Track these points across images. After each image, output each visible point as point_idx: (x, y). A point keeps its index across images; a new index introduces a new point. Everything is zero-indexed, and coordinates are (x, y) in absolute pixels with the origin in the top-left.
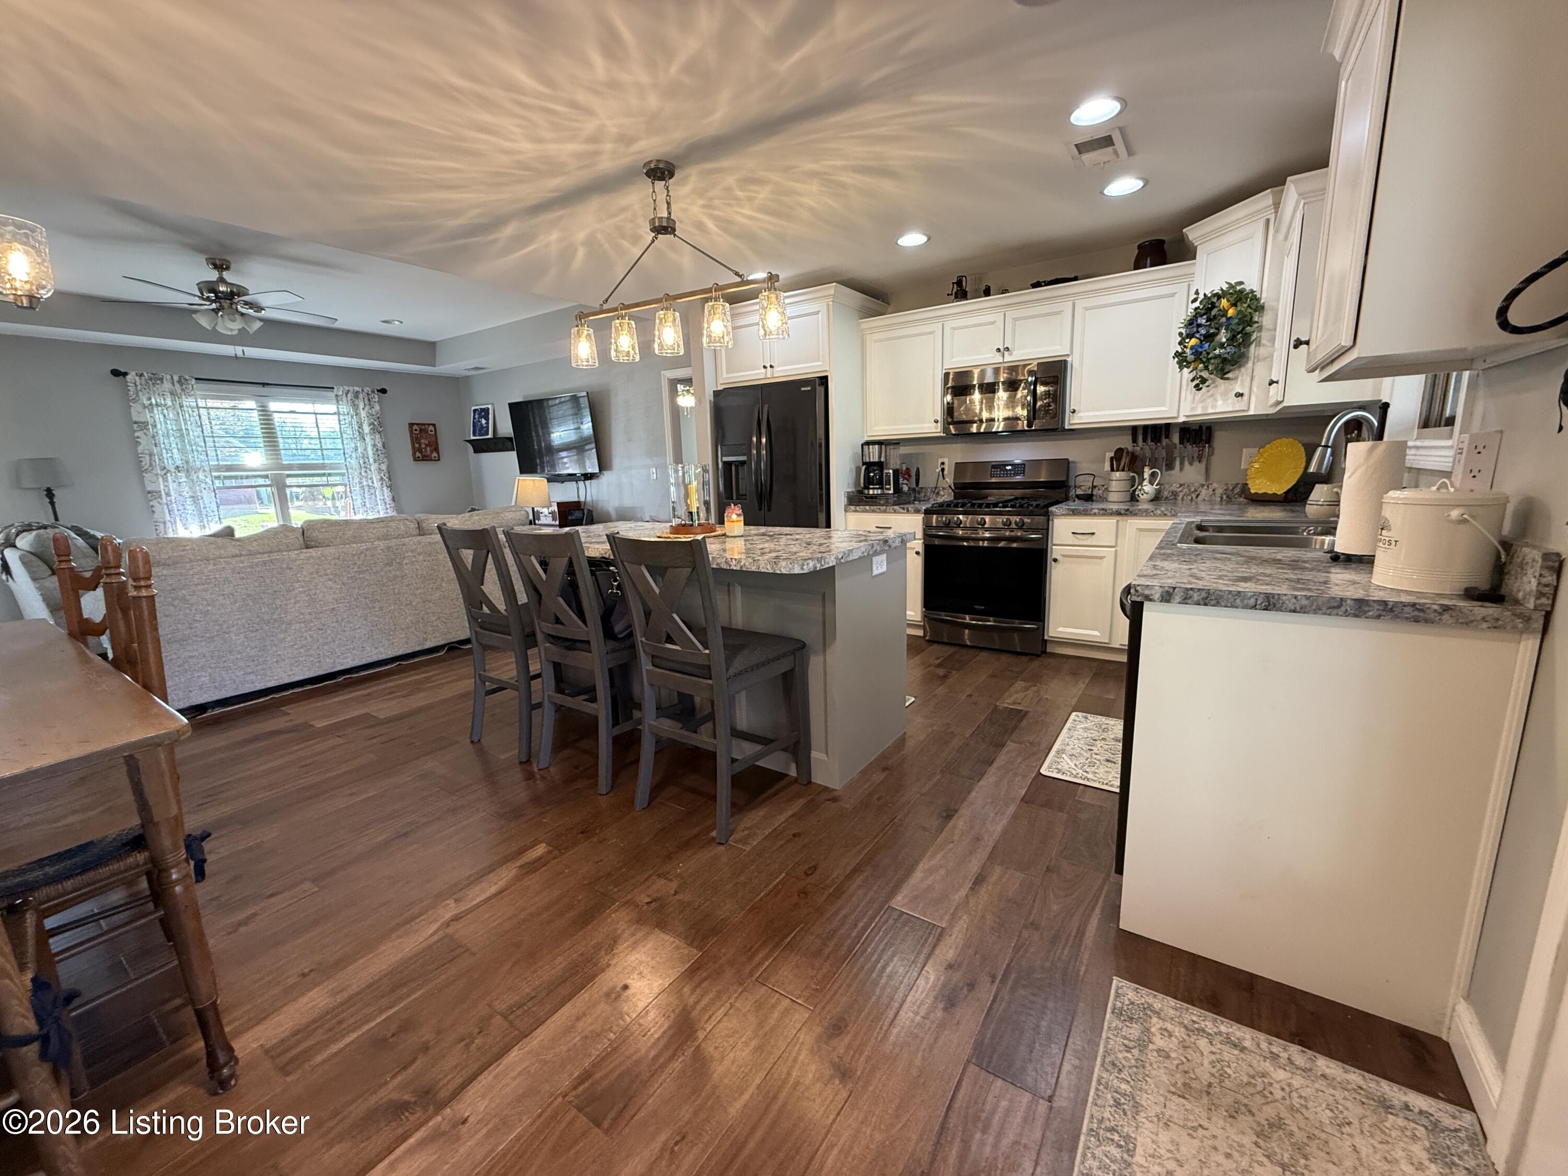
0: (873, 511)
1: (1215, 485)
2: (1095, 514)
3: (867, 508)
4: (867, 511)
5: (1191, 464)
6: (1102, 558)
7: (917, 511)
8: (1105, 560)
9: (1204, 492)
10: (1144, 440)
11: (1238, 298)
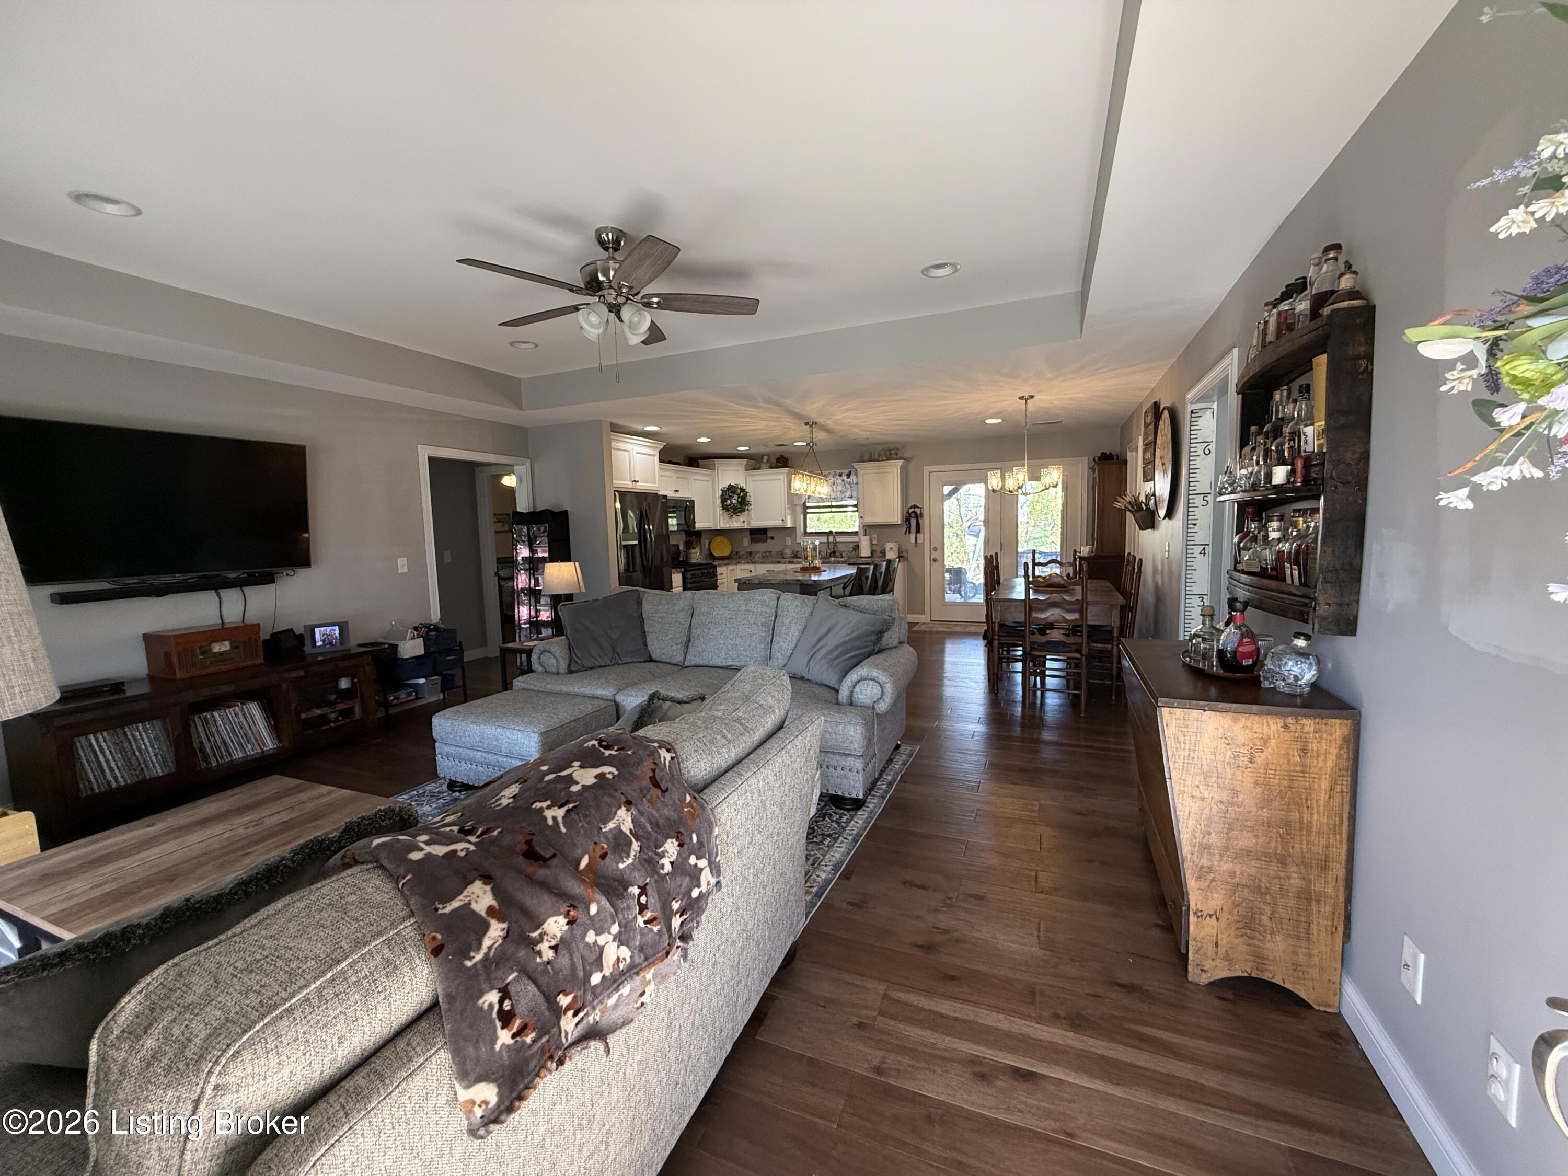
2: (723, 565)
11: (742, 490)
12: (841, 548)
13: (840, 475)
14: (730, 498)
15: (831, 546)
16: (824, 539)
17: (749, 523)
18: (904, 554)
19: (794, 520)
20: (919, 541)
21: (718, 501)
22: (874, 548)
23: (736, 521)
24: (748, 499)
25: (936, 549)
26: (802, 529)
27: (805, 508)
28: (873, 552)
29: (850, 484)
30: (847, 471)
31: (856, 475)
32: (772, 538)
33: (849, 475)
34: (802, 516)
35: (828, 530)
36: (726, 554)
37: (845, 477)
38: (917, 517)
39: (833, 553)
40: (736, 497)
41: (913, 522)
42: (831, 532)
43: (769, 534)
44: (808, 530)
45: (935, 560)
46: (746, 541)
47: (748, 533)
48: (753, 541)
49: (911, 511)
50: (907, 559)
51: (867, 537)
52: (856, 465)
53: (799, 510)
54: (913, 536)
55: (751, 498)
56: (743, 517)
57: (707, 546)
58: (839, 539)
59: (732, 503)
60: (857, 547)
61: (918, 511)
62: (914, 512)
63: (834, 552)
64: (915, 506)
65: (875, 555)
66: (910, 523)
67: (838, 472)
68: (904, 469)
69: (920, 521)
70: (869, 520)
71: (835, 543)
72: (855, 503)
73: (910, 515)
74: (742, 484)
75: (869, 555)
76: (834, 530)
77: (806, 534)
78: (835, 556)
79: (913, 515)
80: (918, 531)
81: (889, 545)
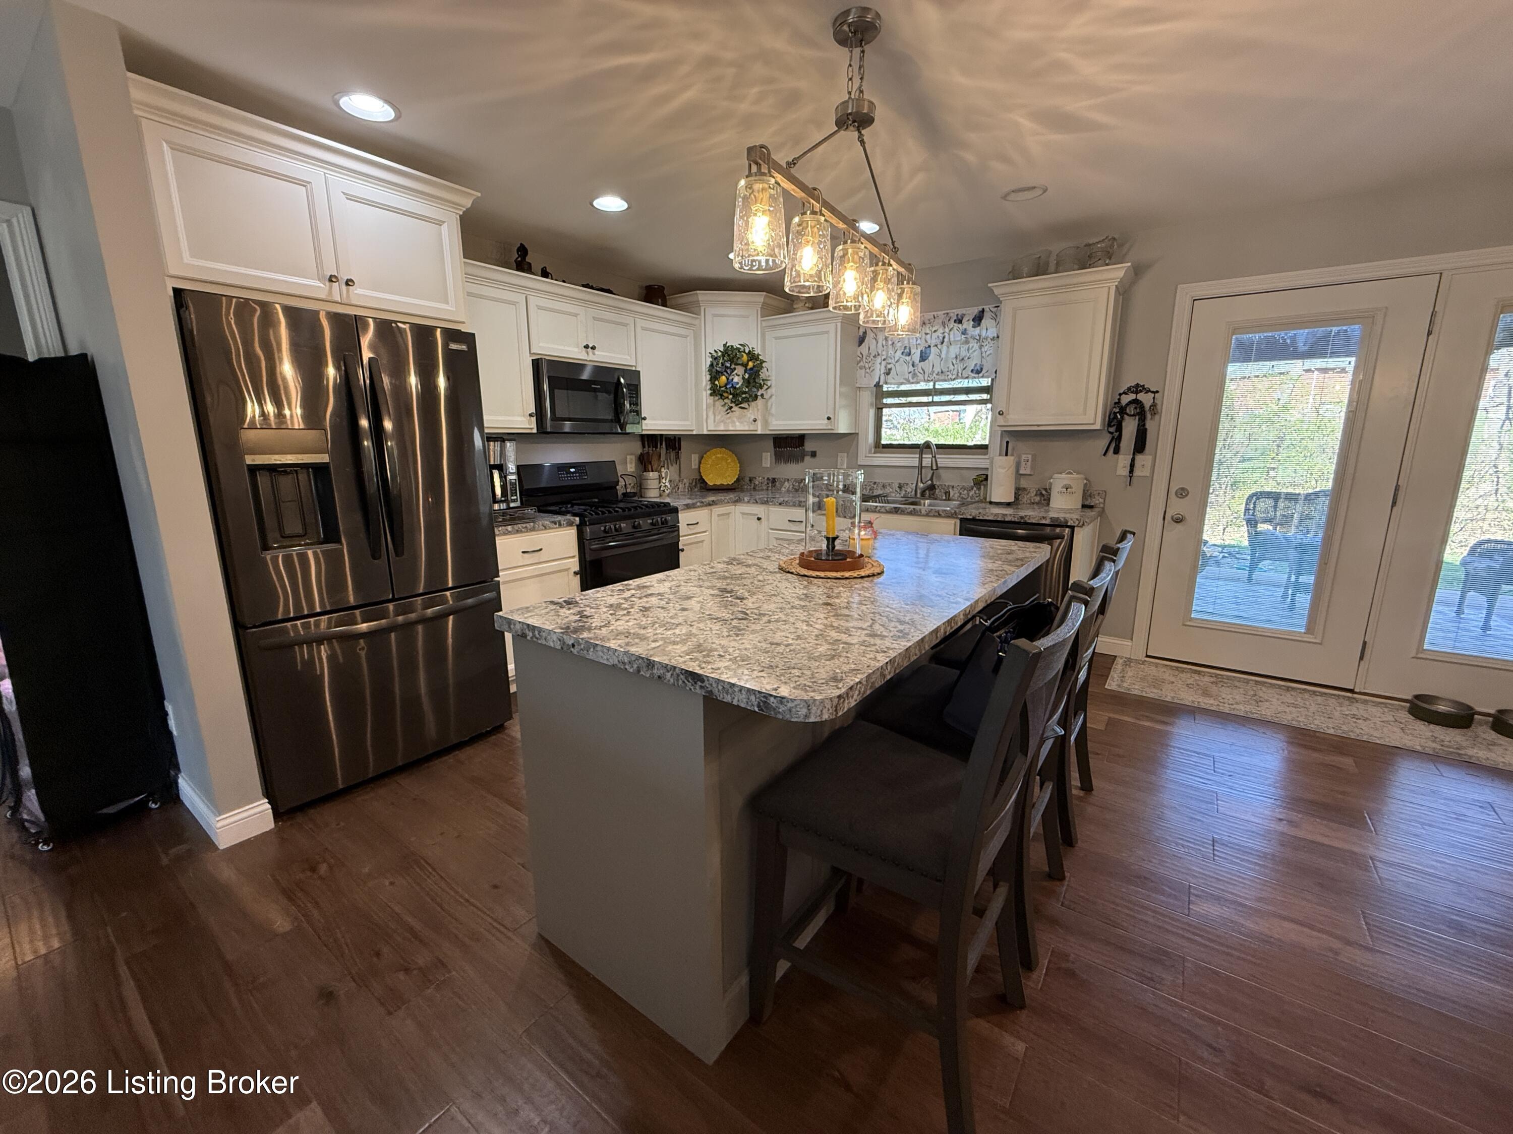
0: (518, 532)
1: (685, 480)
2: (699, 507)
3: (509, 528)
4: (509, 533)
5: (672, 465)
6: (702, 541)
7: (570, 524)
8: (705, 542)
9: (681, 486)
10: (649, 447)
11: (752, 356)
12: (946, 479)
13: (959, 321)
14: (728, 371)
15: (927, 474)
16: (912, 460)
17: (766, 423)
18: (1097, 500)
19: (856, 418)
20: (1137, 472)
21: (705, 378)
22: (1023, 483)
23: (740, 418)
24: (763, 374)
25: (1182, 493)
26: (871, 438)
27: (879, 393)
28: (1019, 491)
29: (980, 339)
30: (975, 311)
31: (995, 318)
32: (814, 454)
33: (978, 319)
34: (872, 412)
35: (922, 442)
36: (729, 480)
37: (968, 324)
38: (1142, 415)
39: (930, 490)
40: (740, 370)
41: (1130, 427)
42: (927, 445)
43: (809, 446)
44: (883, 442)
45: (1178, 520)
46: (767, 459)
47: (771, 444)
48: (779, 458)
49: (1125, 399)
50: (1102, 513)
51: (1011, 459)
52: (999, 288)
53: (867, 398)
54: (1123, 460)
55: (770, 372)
56: (754, 410)
57: (694, 465)
58: (944, 460)
59: (729, 381)
60: (982, 480)
61: (1146, 399)
62: (1136, 401)
63: (932, 488)
64: (1137, 389)
65: (1025, 499)
66: (1119, 429)
67: (954, 313)
68: (1124, 293)
69: (1150, 425)
70: (1019, 419)
71: (935, 469)
72: (985, 382)
73: (1123, 411)
74: (754, 344)
75: (1012, 500)
76: (934, 441)
77: (880, 447)
78: (933, 497)
79: (1131, 410)
80: (1140, 446)
81: (1059, 482)
